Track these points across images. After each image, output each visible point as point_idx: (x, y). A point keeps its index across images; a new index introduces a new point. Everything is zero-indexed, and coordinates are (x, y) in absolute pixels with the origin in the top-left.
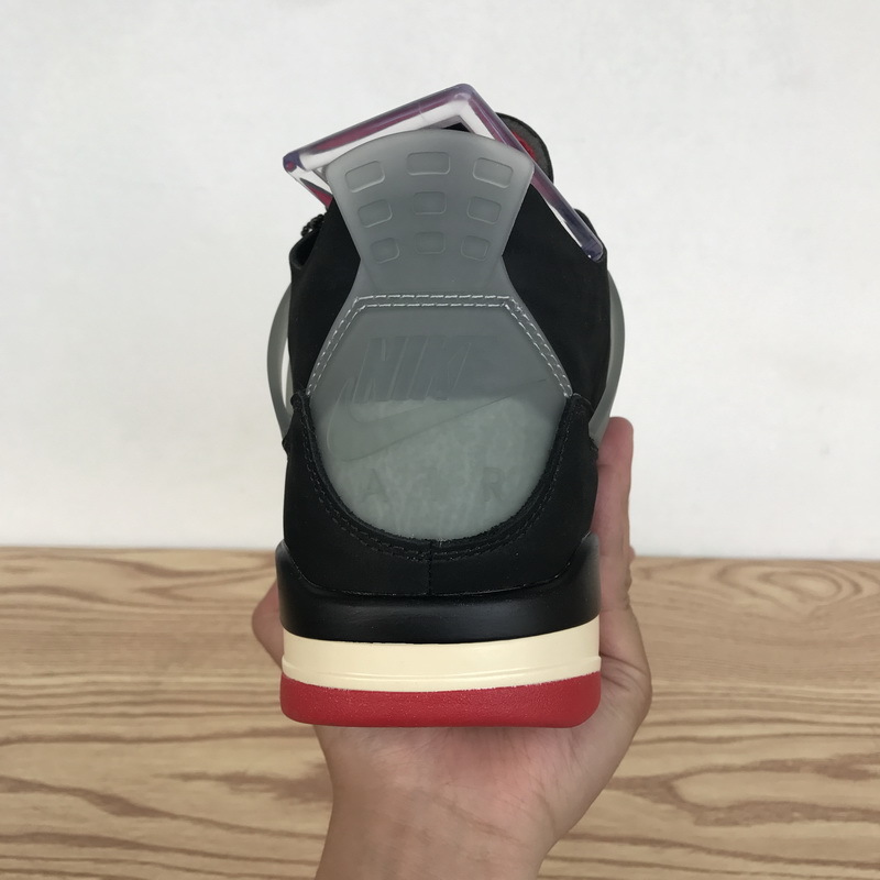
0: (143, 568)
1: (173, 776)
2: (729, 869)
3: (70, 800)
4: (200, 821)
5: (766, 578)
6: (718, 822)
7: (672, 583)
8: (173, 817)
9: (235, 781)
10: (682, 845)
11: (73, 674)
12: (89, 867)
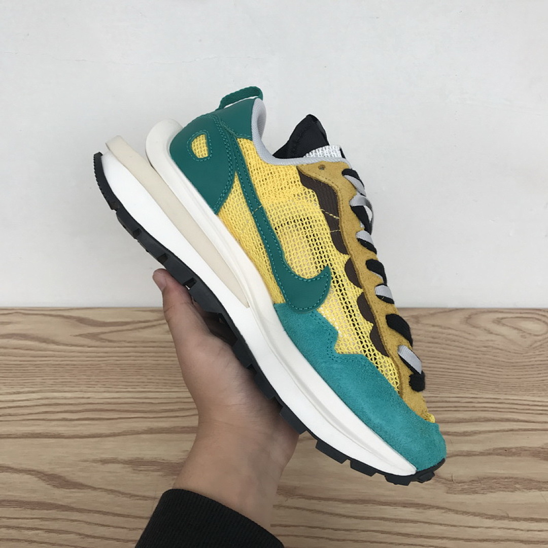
0: (82, 321)
1: (95, 461)
2: (471, 525)
3: (26, 477)
4: (112, 491)
5: (498, 321)
6: (463, 491)
7: (433, 326)
8: (95, 489)
9: (136, 464)
10: (438, 508)
11: (33, 392)
12: (37, 523)
